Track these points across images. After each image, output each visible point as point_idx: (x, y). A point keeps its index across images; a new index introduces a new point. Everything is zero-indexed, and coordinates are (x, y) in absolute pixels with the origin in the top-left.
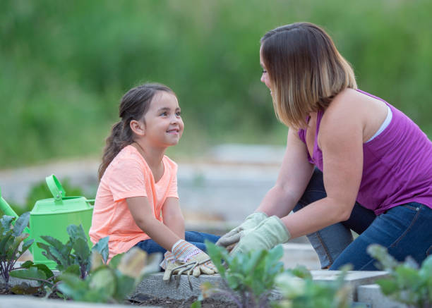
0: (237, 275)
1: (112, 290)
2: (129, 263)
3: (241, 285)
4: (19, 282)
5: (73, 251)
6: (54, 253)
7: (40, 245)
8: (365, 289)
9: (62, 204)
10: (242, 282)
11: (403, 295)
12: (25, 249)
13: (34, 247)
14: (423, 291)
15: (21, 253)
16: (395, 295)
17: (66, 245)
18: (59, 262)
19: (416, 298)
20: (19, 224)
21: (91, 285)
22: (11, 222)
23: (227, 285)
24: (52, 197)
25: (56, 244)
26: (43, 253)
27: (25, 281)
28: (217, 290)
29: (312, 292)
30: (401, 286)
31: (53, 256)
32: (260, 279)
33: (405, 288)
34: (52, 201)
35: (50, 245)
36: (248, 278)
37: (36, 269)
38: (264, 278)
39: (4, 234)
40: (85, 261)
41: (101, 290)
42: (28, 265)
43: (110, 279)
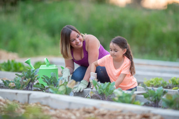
0: (101, 90)
1: (65, 91)
2: (70, 84)
3: (102, 93)
4: (36, 88)
5: (52, 80)
6: (46, 80)
7: (42, 78)
8: (138, 96)
9: (48, 66)
10: (102, 92)
11: (151, 98)
12: (37, 79)
13: (40, 78)
14: (156, 97)
15: (36, 80)
16: (148, 98)
17: (50, 79)
18: (48, 83)
19: (154, 99)
20: (36, 71)
21: (59, 90)
22: (34, 71)
23: (98, 93)
24: (46, 64)
25: (47, 78)
26: (43, 80)
27: (37, 88)
28: (95, 94)
29: (124, 95)
30: (150, 95)
31: (46, 81)
32: (108, 91)
33: (151, 96)
34: (45, 65)
35: (45, 78)
36: (104, 91)
37: (41, 85)
38: (109, 91)
39: (32, 74)
40: (55, 83)
41: (62, 91)
42: (38, 84)
43: (65, 88)
